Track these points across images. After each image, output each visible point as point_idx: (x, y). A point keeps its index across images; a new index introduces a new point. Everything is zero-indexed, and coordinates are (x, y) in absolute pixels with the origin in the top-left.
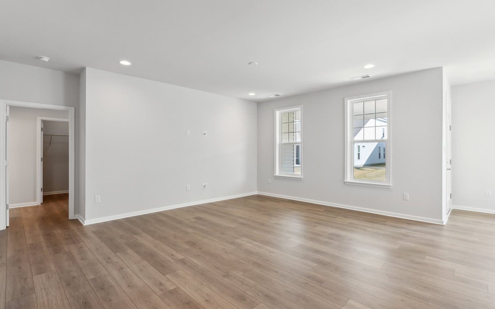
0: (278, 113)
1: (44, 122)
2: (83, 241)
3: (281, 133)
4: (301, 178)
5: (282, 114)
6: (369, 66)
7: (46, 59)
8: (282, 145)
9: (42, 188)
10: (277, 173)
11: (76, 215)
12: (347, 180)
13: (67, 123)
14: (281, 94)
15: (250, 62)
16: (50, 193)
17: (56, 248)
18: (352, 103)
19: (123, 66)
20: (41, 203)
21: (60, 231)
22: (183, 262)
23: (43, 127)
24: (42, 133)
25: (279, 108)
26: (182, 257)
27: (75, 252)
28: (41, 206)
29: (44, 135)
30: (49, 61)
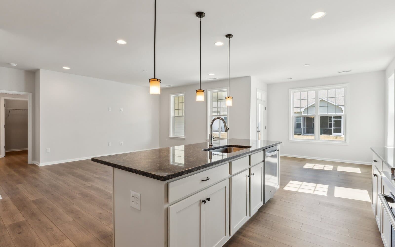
0: (172, 97)
1: (6, 101)
2: (40, 173)
3: (174, 110)
4: (184, 138)
5: (174, 98)
6: (211, 74)
7: (15, 65)
8: (174, 117)
9: (5, 146)
10: (171, 135)
11: (33, 161)
12: (208, 139)
13: (26, 102)
14: (172, 85)
15: (143, 70)
16: (10, 151)
17: (24, 176)
18: (212, 93)
19: (65, 69)
20: (5, 157)
21: (24, 169)
22: (98, 178)
23: (5, 104)
24: (5, 108)
25: (173, 93)
26: (98, 176)
27: (37, 177)
28: (5, 158)
29: (6, 109)
30: (16, 66)
